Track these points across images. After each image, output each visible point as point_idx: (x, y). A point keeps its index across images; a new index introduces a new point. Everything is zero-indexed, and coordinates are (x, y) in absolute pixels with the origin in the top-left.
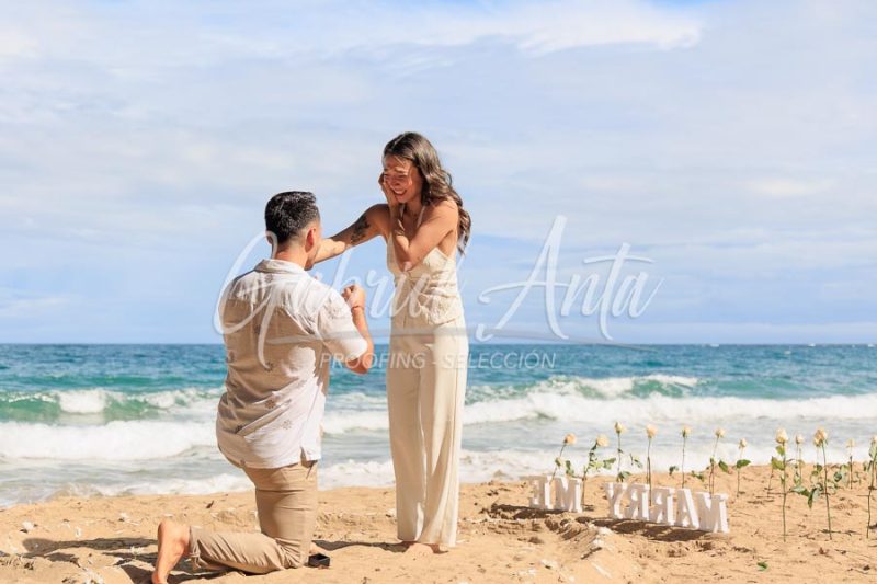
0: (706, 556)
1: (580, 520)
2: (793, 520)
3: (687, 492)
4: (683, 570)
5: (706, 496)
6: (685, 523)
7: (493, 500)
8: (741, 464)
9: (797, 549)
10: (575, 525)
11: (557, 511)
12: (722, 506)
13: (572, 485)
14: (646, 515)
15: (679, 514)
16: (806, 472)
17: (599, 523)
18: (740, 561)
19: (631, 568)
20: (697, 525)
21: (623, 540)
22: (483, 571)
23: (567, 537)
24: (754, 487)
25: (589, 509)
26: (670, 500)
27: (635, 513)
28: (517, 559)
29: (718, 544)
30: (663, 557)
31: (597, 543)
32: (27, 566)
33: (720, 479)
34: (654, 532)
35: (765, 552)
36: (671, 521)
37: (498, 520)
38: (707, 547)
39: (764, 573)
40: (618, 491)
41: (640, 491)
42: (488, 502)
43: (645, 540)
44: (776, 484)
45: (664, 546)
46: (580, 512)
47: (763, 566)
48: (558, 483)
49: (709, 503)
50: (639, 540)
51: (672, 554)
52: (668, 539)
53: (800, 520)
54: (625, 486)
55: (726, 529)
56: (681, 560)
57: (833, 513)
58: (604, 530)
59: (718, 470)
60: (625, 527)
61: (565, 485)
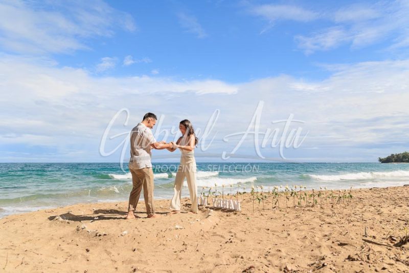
0: (235, 216)
1: (206, 208)
2: (256, 206)
3: (231, 200)
4: (230, 220)
5: (236, 201)
6: (231, 208)
7: (186, 202)
8: (244, 193)
9: (257, 214)
10: (205, 209)
11: (201, 205)
12: (239, 204)
13: (205, 199)
14: (222, 206)
15: (229, 206)
16: (259, 194)
17: (211, 208)
18: (243, 217)
19: (217, 220)
20: (233, 208)
21: (216, 212)
22: (182, 221)
23: (203, 212)
24: (247, 198)
25: (209, 204)
26: (227, 203)
27: (219, 206)
28: (191, 218)
29: (238, 213)
30: (225, 216)
31: (210, 214)
32: (68, 223)
33: (239, 196)
34: (224, 210)
35: (249, 214)
36: (228, 207)
37: (187, 208)
38: (236, 214)
39: (249, 221)
40: (215, 200)
41: (221, 200)
42: (185, 203)
43: (221, 212)
44: (252, 197)
45: (226, 214)
46: (207, 205)
47: (248, 218)
48: (201, 199)
49: (236, 203)
50: (220, 212)
51: (227, 216)
52: (227, 212)
53: (257, 206)
54: (217, 199)
55: (240, 210)
56: (230, 217)
57: (265, 204)
58: (212, 210)
59: (239, 194)
60: (217, 209)
61: (203, 199)
